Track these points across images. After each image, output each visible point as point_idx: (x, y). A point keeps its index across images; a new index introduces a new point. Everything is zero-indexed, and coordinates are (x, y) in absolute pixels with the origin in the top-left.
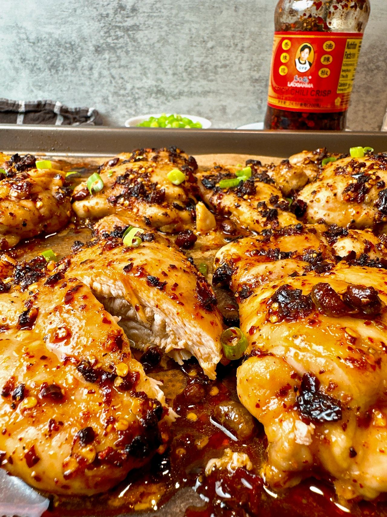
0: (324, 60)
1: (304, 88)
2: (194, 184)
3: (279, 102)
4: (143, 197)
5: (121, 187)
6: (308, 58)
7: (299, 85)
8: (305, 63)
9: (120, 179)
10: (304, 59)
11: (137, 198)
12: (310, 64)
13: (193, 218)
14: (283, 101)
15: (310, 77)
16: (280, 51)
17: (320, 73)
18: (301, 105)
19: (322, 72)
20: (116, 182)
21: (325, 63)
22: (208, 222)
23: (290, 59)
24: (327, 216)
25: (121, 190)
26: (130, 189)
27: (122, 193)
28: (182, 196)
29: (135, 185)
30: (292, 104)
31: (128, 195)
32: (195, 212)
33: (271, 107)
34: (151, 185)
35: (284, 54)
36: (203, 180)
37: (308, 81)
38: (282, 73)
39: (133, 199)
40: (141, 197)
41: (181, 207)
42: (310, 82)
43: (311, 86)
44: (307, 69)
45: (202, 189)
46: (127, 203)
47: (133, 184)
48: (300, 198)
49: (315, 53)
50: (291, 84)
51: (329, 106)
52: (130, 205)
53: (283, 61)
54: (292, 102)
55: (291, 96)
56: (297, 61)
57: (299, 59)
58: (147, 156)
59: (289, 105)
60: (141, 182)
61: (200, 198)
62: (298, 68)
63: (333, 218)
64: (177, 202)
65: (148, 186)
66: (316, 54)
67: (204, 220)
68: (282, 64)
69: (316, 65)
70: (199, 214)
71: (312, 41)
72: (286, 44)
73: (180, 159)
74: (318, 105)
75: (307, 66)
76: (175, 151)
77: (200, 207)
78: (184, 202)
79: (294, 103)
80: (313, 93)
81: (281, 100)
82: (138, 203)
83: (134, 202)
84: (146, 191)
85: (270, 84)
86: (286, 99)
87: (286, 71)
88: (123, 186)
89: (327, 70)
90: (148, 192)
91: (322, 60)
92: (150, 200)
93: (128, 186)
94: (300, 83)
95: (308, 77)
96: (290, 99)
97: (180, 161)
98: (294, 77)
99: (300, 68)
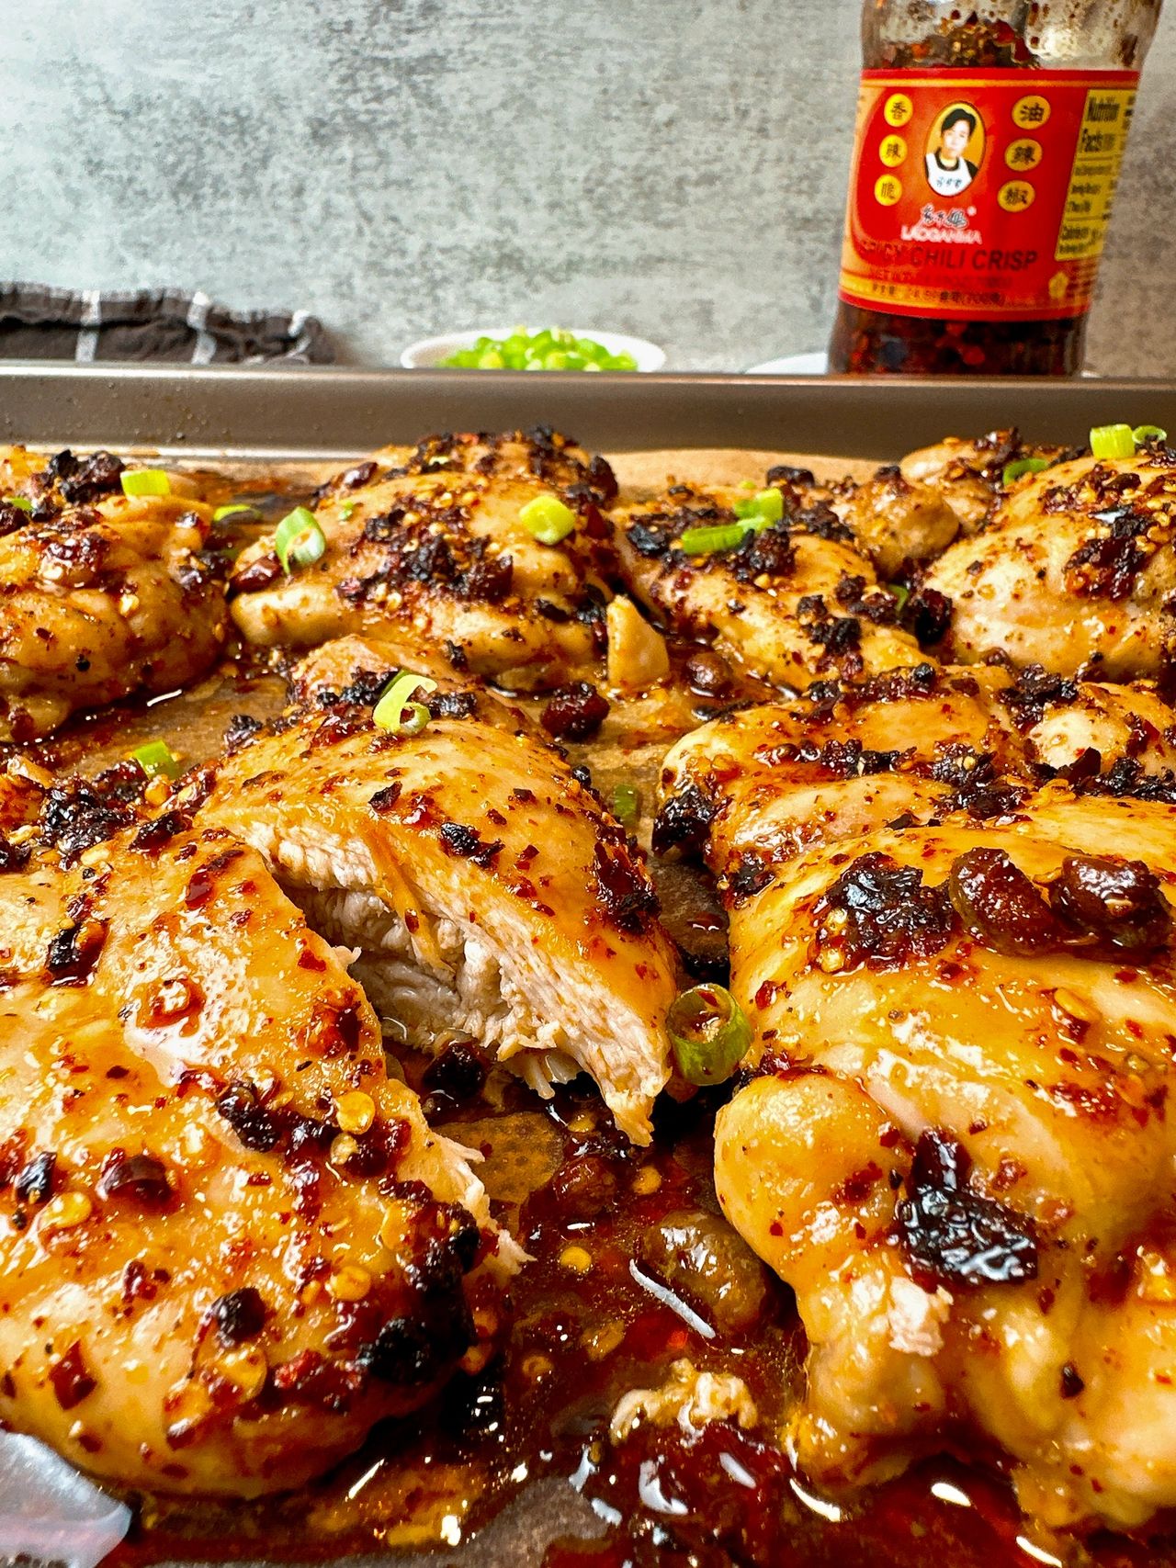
0: (1017, 156)
1: (953, 244)
2: (605, 543)
3: (875, 288)
4: (446, 582)
5: (380, 552)
6: (965, 152)
7: (936, 236)
8: (956, 167)
9: (374, 528)
10: (954, 154)
11: (426, 585)
12: (973, 170)
13: (600, 647)
14: (887, 285)
15: (972, 211)
16: (877, 128)
17: (1002, 197)
18: (943, 297)
19: (1010, 193)
20: (364, 536)
21: (1020, 166)
22: (644, 658)
23: (910, 155)
24: (1015, 639)
25: (378, 561)
26: (405, 556)
27: (381, 569)
28: (566, 577)
29: (421, 544)
30: (916, 295)
31: (399, 577)
32: (604, 629)
33: (850, 305)
34: (471, 544)
35: (891, 140)
36: (632, 529)
37: (964, 222)
38: (884, 200)
39: (414, 587)
40: (439, 580)
41: (562, 612)
42: (973, 224)
43: (973, 237)
44: (962, 186)
45: (628, 557)
46: (395, 598)
47: (415, 542)
48: (931, 584)
49: (986, 133)
50: (913, 234)
51: (1030, 301)
52: (404, 606)
53: (887, 160)
54: (914, 288)
55: (913, 270)
56: (931, 159)
57: (937, 155)
58: (461, 456)
59: (906, 297)
60: (441, 536)
61: (623, 584)
62: (933, 181)
63: (1033, 646)
64: (549, 597)
65: (461, 548)
66: (991, 138)
67: (632, 652)
68: (884, 170)
69: (991, 173)
70: (617, 635)
71: (978, 97)
72: (898, 106)
73: (565, 465)
74: (995, 299)
75: (964, 176)
76: (549, 439)
77: (619, 611)
78: (570, 598)
79: (922, 290)
80: (982, 259)
81: (880, 284)
82: (431, 600)
83: (418, 597)
84: (455, 562)
85: (847, 232)
86: (897, 279)
87: (897, 192)
88: (385, 549)
89: (1027, 186)
90: (459, 567)
91: (1010, 155)
92: (466, 590)
93: (400, 547)
94: (941, 228)
95: (966, 208)
96: (909, 280)
97: (562, 473)
98: (923, 212)
99: (940, 183)
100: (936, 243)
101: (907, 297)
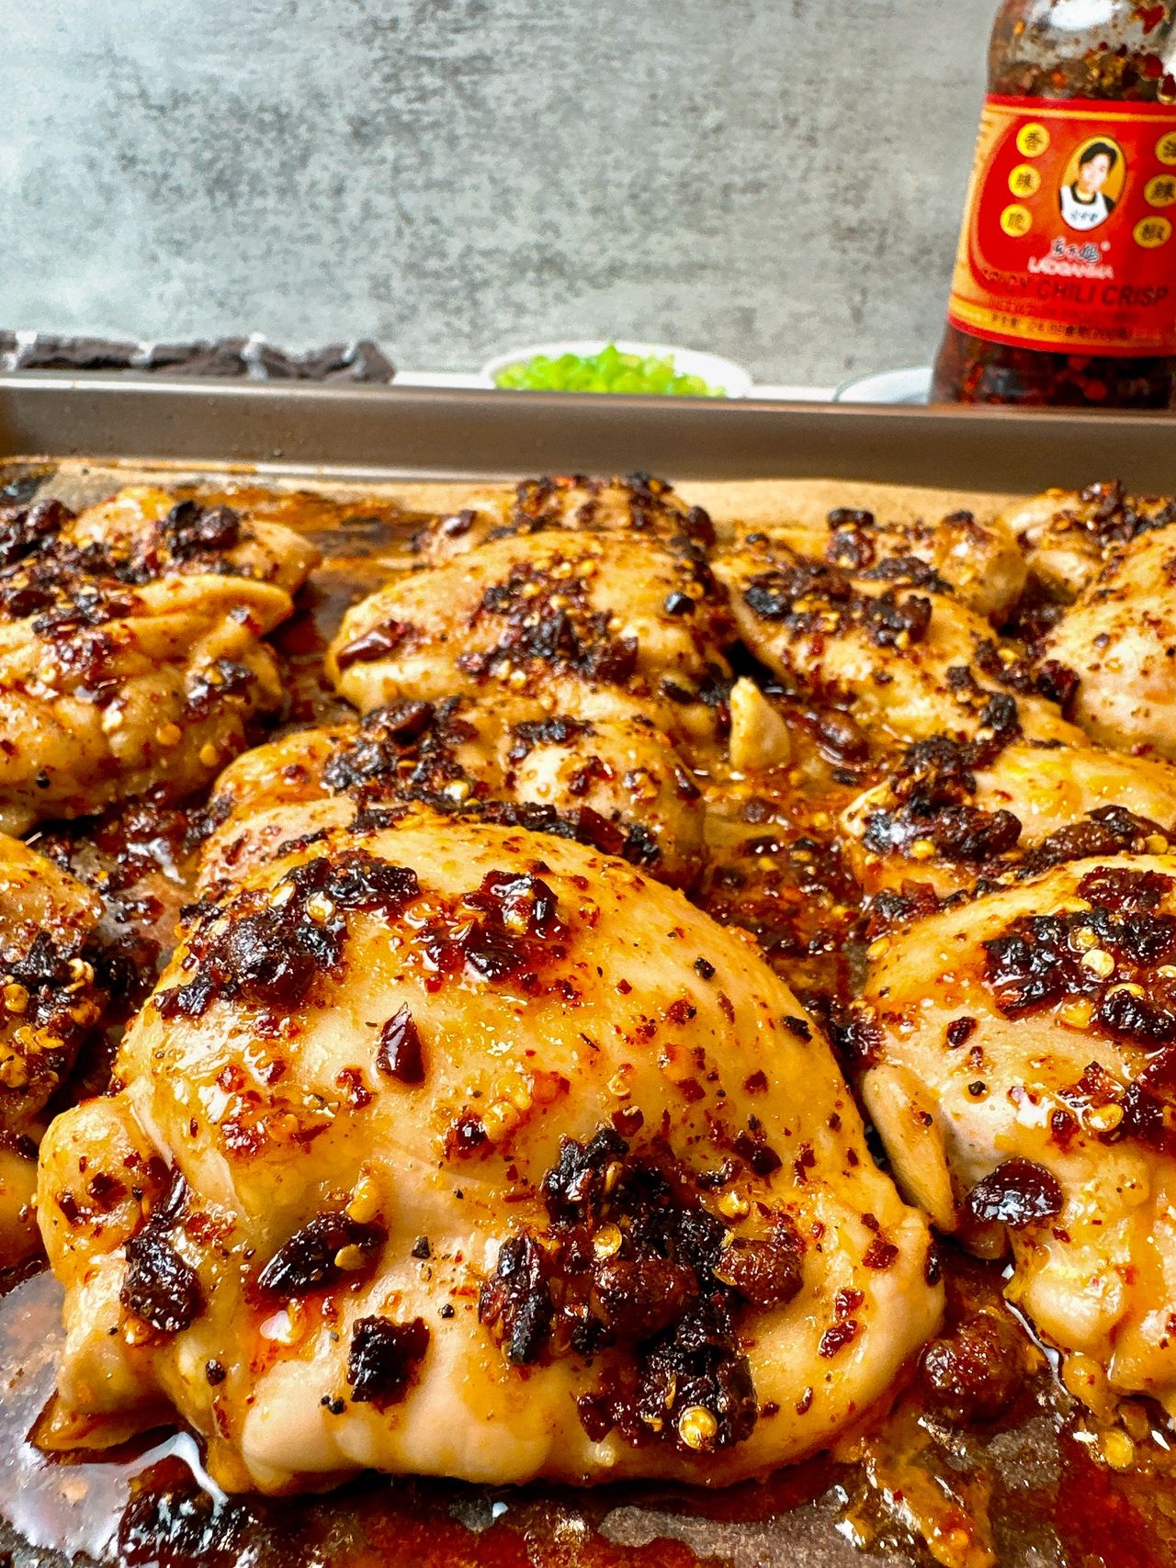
0: (1157, 193)
1: (1084, 278)
2: (722, 609)
3: (995, 318)
4: (570, 659)
5: (499, 624)
6: (1103, 186)
7: (1066, 270)
8: (1093, 201)
9: (494, 598)
10: (1091, 188)
11: (550, 663)
12: (1110, 204)
13: (723, 730)
14: (1009, 317)
15: (1106, 246)
16: (1007, 156)
17: (1138, 233)
18: (1069, 331)
19: (1147, 229)
20: (483, 606)
21: (1157, 202)
22: (768, 744)
23: (1042, 188)
24: (1141, 715)
25: (497, 633)
26: (527, 630)
27: (502, 643)
28: (689, 656)
29: (543, 619)
30: (1041, 327)
31: (520, 650)
32: (727, 713)
33: (958, 331)
34: (594, 619)
35: (1022, 170)
36: (747, 592)
37: (1096, 256)
38: (1010, 230)
39: (538, 664)
40: (562, 658)
41: (686, 693)
42: (1106, 259)
43: (1105, 273)
44: (1098, 221)
45: (747, 621)
46: (519, 677)
47: (536, 615)
48: (1052, 654)
49: (1128, 167)
50: (1043, 266)
51: (1157, 337)
52: (528, 684)
53: (1017, 189)
54: (1038, 321)
55: (1039, 303)
56: (1066, 192)
57: (1073, 187)
58: (560, 503)
59: (1026, 329)
60: (563, 609)
61: (747, 662)
62: (1067, 214)
63: (1160, 724)
64: (670, 677)
65: (583, 623)
66: (1132, 174)
67: (756, 737)
68: (1013, 200)
69: (1127, 209)
70: (743, 722)
71: (1120, 131)
72: (1033, 137)
73: (663, 514)
74: (1123, 334)
75: (1100, 211)
76: (646, 485)
77: (744, 695)
78: (693, 677)
79: (1047, 324)
80: (1112, 295)
81: (1000, 314)
82: (556, 679)
83: (541, 676)
84: (579, 639)
85: (962, 255)
86: (1019, 311)
87: (1027, 222)
88: (506, 621)
89: (1163, 223)
90: (583, 645)
91: (1149, 191)
92: (593, 671)
93: (522, 620)
94: (1072, 262)
95: (1099, 243)
96: (1035, 313)
97: (661, 522)
98: (1054, 244)
99: (1074, 216)
100: (1066, 278)
101: (1030, 329)
